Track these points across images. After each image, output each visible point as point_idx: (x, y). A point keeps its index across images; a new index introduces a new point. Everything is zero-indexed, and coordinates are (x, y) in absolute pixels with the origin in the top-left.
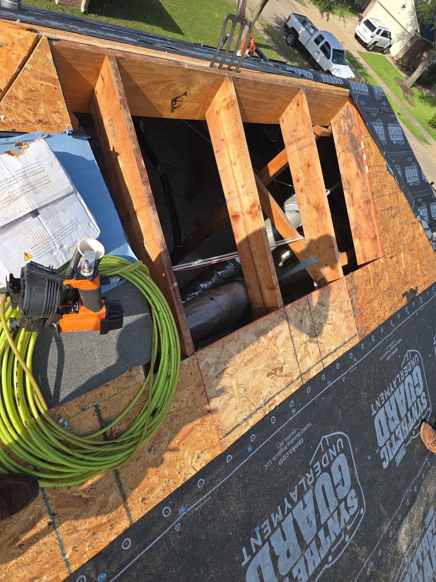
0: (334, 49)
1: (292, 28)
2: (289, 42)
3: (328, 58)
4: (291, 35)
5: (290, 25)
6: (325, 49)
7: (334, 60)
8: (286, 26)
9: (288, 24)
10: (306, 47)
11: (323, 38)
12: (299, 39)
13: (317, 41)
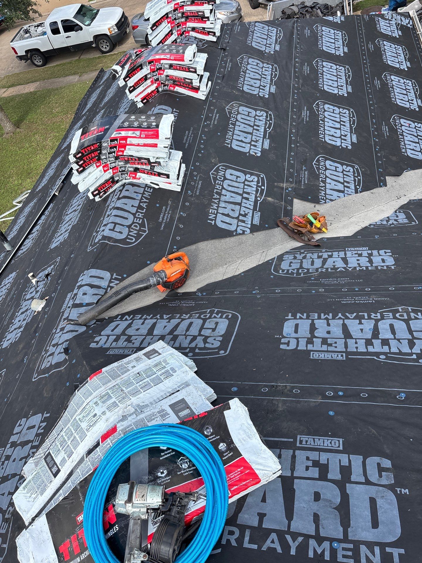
0: (75, 17)
1: (27, 52)
2: (40, 64)
3: (81, 29)
4: (33, 58)
5: (21, 53)
6: (69, 27)
7: (86, 24)
8: (21, 58)
9: (19, 54)
10: (56, 47)
11: (56, 22)
12: (42, 50)
13: (56, 31)
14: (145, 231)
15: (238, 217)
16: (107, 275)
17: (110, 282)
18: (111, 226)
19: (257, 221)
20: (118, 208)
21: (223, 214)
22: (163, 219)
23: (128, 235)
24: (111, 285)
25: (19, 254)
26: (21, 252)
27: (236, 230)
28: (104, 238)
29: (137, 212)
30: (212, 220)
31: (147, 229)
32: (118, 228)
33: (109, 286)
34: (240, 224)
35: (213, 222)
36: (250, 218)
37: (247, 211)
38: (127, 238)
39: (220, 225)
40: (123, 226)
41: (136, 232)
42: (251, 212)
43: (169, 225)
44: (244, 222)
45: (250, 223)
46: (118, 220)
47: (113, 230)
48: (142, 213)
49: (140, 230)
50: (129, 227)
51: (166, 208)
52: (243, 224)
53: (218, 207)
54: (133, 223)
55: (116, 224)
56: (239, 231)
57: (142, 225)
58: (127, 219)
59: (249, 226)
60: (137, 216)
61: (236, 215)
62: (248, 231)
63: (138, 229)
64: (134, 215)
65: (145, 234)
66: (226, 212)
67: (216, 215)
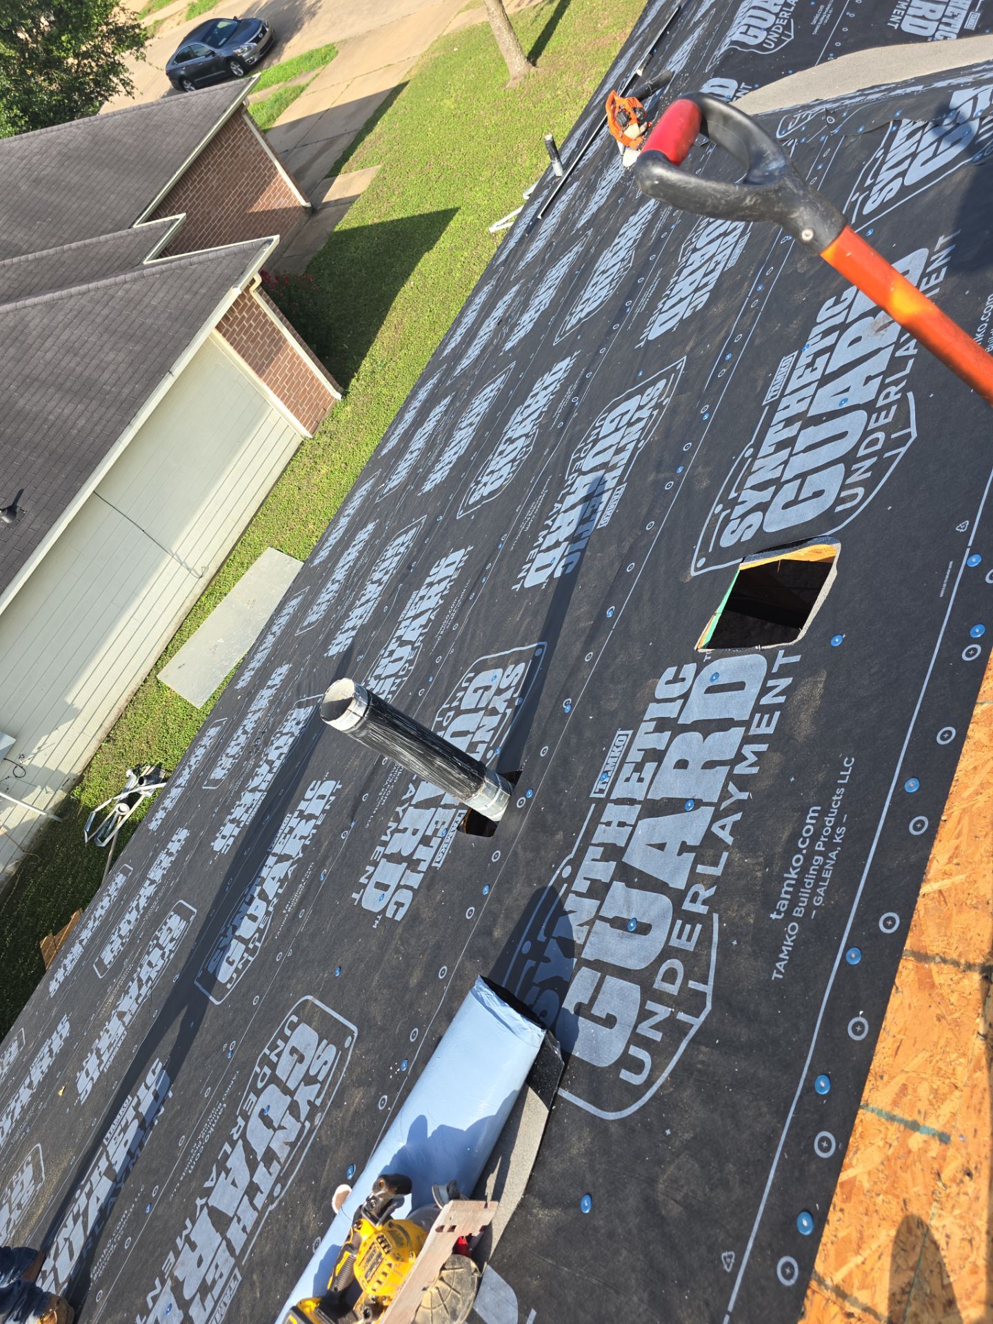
14: (790, 36)
15: (941, 19)
16: (733, 84)
17: (737, 91)
18: (744, 29)
19: (972, 23)
20: (754, 8)
21: (914, 16)
22: (818, 21)
23: (766, 38)
24: (738, 94)
25: (579, 166)
26: (582, 163)
27: (933, 36)
28: (733, 43)
29: (781, 10)
30: (895, 23)
31: (792, 34)
32: (752, 31)
33: (734, 96)
34: (942, 27)
35: (896, 26)
36: (961, 21)
37: (956, 11)
38: (764, 42)
39: (906, 27)
40: (760, 28)
41: (777, 36)
42: (964, 13)
43: (826, 28)
44: (948, 24)
45: (959, 26)
46: (753, 22)
47: (745, 33)
48: (788, 12)
49: (782, 34)
50: (768, 30)
51: (826, 6)
52: (947, 28)
53: (908, 7)
54: (774, 24)
55: (749, 26)
56: (938, 35)
57: (787, 27)
58: (765, 20)
59: (957, 31)
60: (781, 15)
61: (938, 15)
62: (955, 36)
63: (780, 31)
64: (777, 15)
65: (789, 40)
66: (920, 13)
67: (903, 17)
